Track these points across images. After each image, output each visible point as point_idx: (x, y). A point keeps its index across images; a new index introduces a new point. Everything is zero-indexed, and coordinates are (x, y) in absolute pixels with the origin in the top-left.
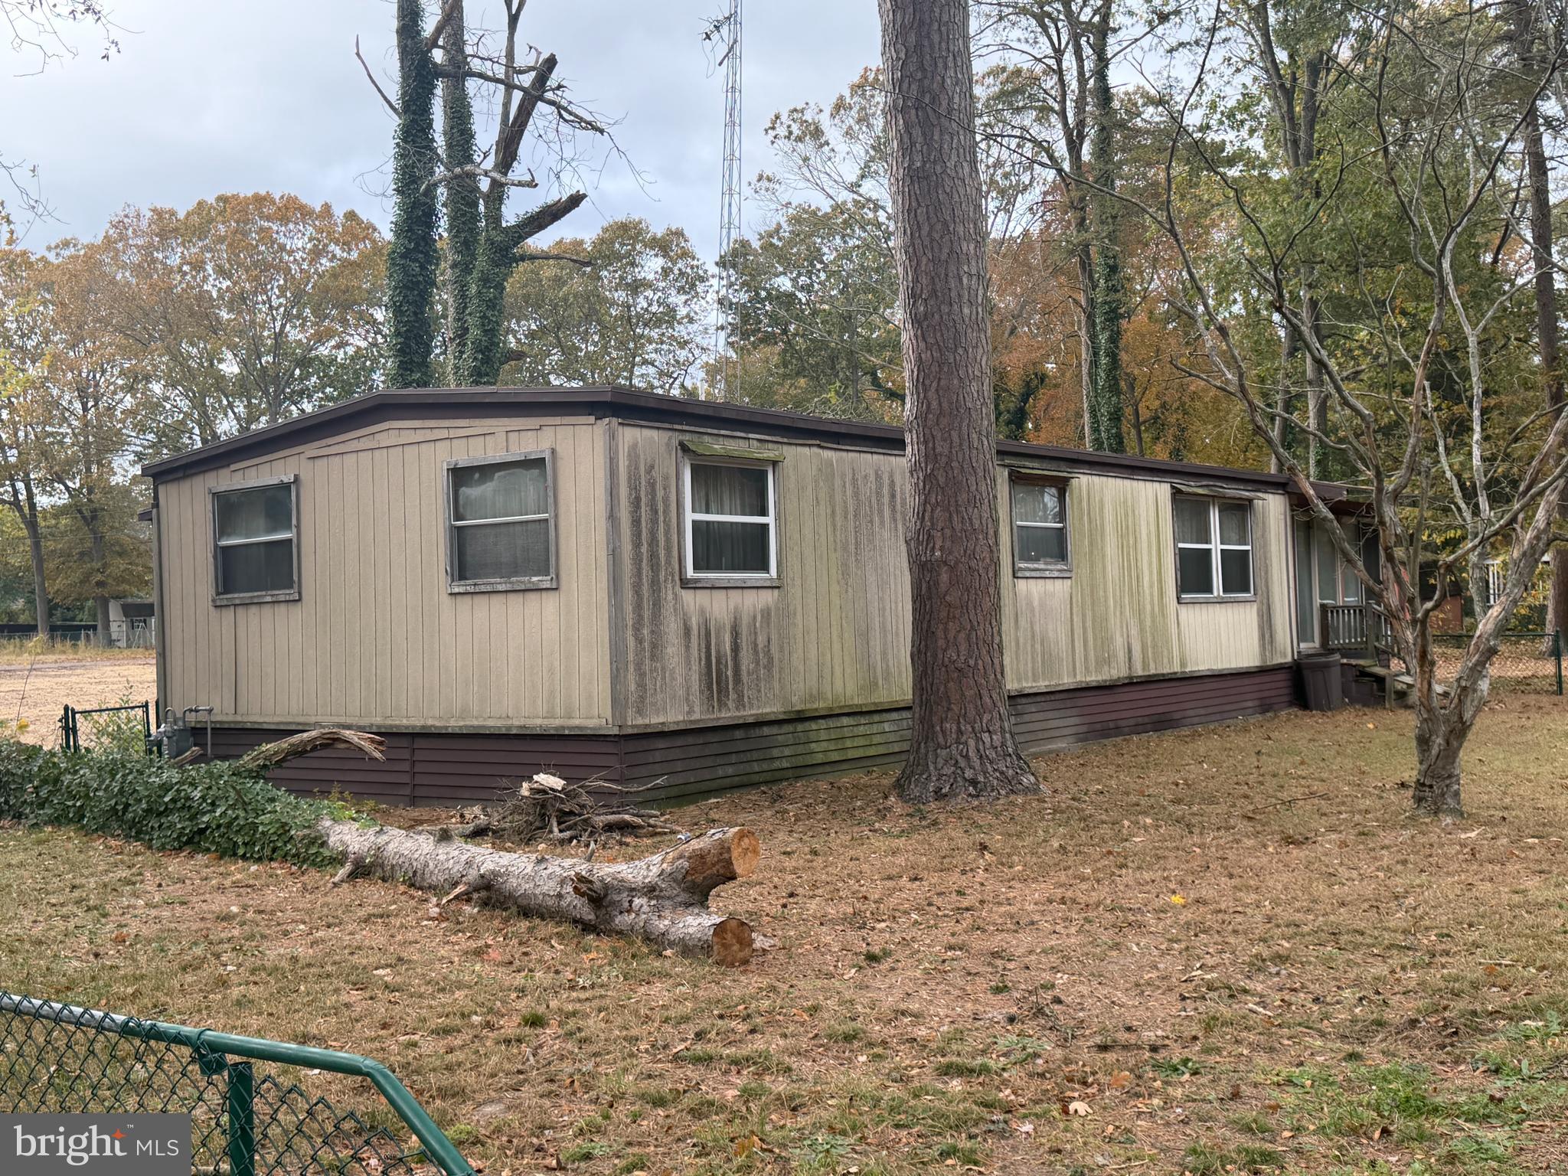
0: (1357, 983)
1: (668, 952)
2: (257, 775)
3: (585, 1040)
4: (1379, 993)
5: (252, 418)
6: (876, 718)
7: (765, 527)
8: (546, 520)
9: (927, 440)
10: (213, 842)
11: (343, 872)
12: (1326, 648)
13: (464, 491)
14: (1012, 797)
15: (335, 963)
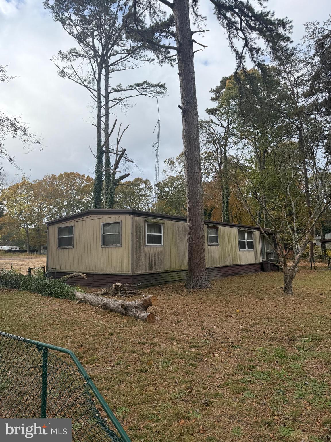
0: (272, 329)
1: (139, 320)
2: (63, 282)
3: (120, 339)
4: (276, 331)
5: (69, 213)
6: (181, 272)
7: (161, 236)
8: (120, 234)
9: (191, 220)
10: (54, 295)
11: (78, 301)
12: (267, 260)
13: (105, 228)
14: (207, 289)
15: (74, 321)
